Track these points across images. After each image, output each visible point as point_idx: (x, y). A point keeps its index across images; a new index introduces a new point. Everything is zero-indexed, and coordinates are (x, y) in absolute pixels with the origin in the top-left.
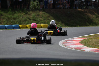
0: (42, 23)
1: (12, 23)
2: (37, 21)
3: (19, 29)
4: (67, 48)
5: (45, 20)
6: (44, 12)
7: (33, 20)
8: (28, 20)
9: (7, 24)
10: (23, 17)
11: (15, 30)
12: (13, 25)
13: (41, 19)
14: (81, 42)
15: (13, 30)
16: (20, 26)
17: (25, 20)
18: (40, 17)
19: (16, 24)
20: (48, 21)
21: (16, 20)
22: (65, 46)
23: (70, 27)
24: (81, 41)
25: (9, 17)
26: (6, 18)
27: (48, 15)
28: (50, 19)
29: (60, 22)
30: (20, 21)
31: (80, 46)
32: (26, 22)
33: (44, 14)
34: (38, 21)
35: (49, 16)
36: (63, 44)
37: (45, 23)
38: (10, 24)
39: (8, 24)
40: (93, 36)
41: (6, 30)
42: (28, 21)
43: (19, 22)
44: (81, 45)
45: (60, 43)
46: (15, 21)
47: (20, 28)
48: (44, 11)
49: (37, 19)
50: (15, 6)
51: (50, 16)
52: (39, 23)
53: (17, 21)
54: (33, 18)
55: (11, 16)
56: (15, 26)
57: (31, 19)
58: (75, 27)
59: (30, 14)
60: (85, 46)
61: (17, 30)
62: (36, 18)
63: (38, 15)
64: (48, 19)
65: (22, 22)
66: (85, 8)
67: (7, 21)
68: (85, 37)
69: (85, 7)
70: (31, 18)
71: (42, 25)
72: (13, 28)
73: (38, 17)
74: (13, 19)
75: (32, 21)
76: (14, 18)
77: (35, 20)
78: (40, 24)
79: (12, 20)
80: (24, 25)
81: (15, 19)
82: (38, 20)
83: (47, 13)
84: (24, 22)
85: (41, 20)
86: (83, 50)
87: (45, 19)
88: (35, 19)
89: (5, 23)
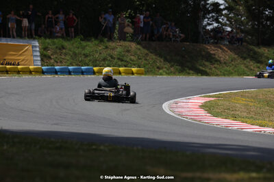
0: (135, 65)
1: (80, 64)
2: (126, 61)
3: (93, 76)
4: (177, 116)
5: (140, 61)
6: (139, 46)
7: (119, 59)
8: (109, 58)
9: (73, 65)
10: (100, 53)
11: (86, 76)
12: (83, 68)
13: (132, 57)
14: (203, 106)
15: (82, 76)
16: (95, 69)
17: (104, 59)
18: (131, 55)
19: (88, 65)
20: (144, 62)
21: (89, 58)
22: (174, 112)
23: (184, 77)
24: (202, 104)
25: (77, 52)
26: (71, 53)
27: (146, 51)
28: (148, 58)
29: (166, 66)
30: (96, 60)
32: (106, 63)
33: (139, 49)
34: (128, 62)
35: (147, 54)
36: (170, 108)
37: (139, 67)
38: (77, 65)
40: (224, 94)
41: (70, 76)
42: (109, 60)
43: (93, 62)
44: (202, 112)
45: (165, 106)
46: (87, 60)
47: (94, 73)
48: (138, 43)
49: (125, 58)
51: (150, 54)
52: (129, 65)
53: (90, 60)
54: (118, 56)
55: (80, 50)
56: (86, 69)
57: (112, 57)
59: (113, 49)
60: (209, 113)
61: (89, 76)
62: (123, 56)
63: (128, 51)
64: (146, 60)
65: (98, 62)
66: (213, 43)
67: (73, 59)
68: (210, 96)
69: (212, 41)
71: (134, 69)
72: (83, 73)
73: (127, 54)
74: (83, 56)
75: (116, 60)
76: (84, 54)
77: (122, 60)
78: (131, 67)
79: (81, 57)
81: (86, 56)
82: (128, 60)
83: (144, 48)
84: (103, 62)
85: (133, 61)
86: (205, 123)
87: (140, 59)
89: (69, 62)
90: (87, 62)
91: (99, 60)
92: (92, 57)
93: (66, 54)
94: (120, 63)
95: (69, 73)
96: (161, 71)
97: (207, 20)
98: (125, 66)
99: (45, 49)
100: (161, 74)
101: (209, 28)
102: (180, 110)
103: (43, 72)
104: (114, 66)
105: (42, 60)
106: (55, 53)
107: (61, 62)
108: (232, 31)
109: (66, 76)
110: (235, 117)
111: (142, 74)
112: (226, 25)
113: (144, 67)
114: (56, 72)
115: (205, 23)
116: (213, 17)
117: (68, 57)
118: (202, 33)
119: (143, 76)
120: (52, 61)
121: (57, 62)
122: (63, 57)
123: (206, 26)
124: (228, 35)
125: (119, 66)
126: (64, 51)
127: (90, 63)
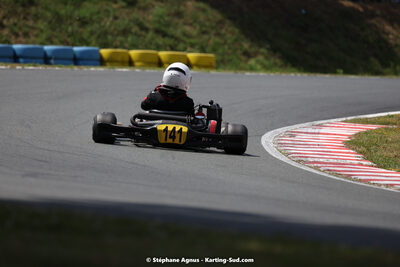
0: (193, 47)
1: (69, 40)
2: (172, 37)
3: (101, 69)
5: (206, 37)
6: (202, 5)
7: (157, 31)
8: (135, 29)
9: (52, 43)
10: (116, 18)
11: (85, 69)
12: (76, 49)
13: (188, 29)
14: (352, 144)
15: (76, 68)
16: (105, 52)
17: (125, 32)
18: (185, 24)
19: (88, 44)
20: (217, 40)
21: (89, 28)
22: (286, 154)
23: (305, 75)
24: (350, 137)
28: (223, 31)
29: (262, 50)
30: (106, 33)
31: (348, 162)
32: (130, 39)
33: (204, 11)
34: (177, 39)
36: (279, 144)
37: (203, 50)
38: (63, 42)
39: (55, 40)
41: (49, 68)
42: (136, 34)
43: (99, 37)
44: (353, 157)
45: (268, 142)
46: (85, 32)
47: (102, 62)
49: (171, 31)
51: (228, 22)
52: (181, 46)
53: (92, 33)
54: (157, 26)
55: (70, 8)
56: (83, 52)
57: (147, 30)
58: (327, 76)
59: (145, 9)
60: (368, 159)
61: (92, 69)
62: (168, 25)
63: (179, 15)
64: (218, 34)
65: (110, 37)
67: (53, 29)
70: (147, 25)
71: (192, 56)
72: (77, 60)
73: (176, 20)
74: (76, 24)
75: (150, 34)
76: (79, 19)
77: (165, 35)
78: (184, 50)
79: (71, 24)
80: (119, 50)
81: (84, 22)
82: (178, 33)
84: (120, 38)
85: (189, 36)
86: (360, 180)
87: (204, 33)
88: (163, 29)
89: (44, 36)
90: (85, 35)
91: (112, 34)
92: (95, 26)
93: (36, 17)
94: (160, 40)
95: (46, 60)
96: (252, 62)
98: (172, 49)
100: (252, 69)
102: (301, 150)
104: (146, 48)
106: (13, 13)
107: (26, 35)
111: (208, 66)
113: (214, 51)
117: (41, 25)
119: (213, 72)
120: (5, 32)
121: (17, 35)
122: (30, 23)
125: (159, 48)
126: (33, 10)
127: (93, 39)
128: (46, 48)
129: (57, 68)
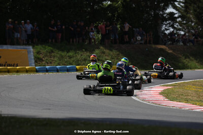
1: (66, 64)
2: (102, 60)
4: (141, 101)
9: (60, 65)
10: (81, 55)
11: (70, 73)
12: (68, 66)
13: (107, 57)
14: (162, 93)
15: (67, 73)
16: (77, 67)
17: (85, 60)
18: (106, 56)
19: (72, 65)
21: (72, 59)
22: (139, 98)
24: (161, 91)
25: (63, 54)
26: (58, 55)
27: (118, 53)
30: (78, 60)
31: (160, 100)
38: (63, 65)
40: (179, 84)
41: (58, 73)
43: (76, 62)
44: (162, 98)
47: (77, 70)
49: (101, 58)
50: (71, 40)
51: (120, 54)
53: (73, 61)
55: (65, 53)
61: (73, 73)
62: (99, 57)
63: (104, 53)
66: (170, 44)
67: (60, 60)
69: (169, 43)
72: (68, 70)
73: (102, 54)
74: (68, 58)
76: (69, 56)
80: (82, 66)
81: (70, 57)
84: (84, 62)
89: (57, 63)
90: (71, 62)
91: (80, 61)
92: (75, 58)
93: (54, 57)
95: (58, 71)
97: (164, 26)
99: (38, 53)
101: (167, 32)
103: (37, 71)
105: (36, 62)
106: (46, 56)
107: (51, 63)
108: (185, 34)
109: (55, 73)
110: (187, 101)
112: (180, 30)
114: (47, 71)
115: (163, 28)
116: (169, 23)
117: (56, 59)
118: (161, 37)
120: (44, 62)
121: (48, 63)
122: (52, 59)
123: (164, 31)
124: (182, 37)
126: (53, 54)
127: (74, 63)
128: (57, 67)
129: (60, 73)
